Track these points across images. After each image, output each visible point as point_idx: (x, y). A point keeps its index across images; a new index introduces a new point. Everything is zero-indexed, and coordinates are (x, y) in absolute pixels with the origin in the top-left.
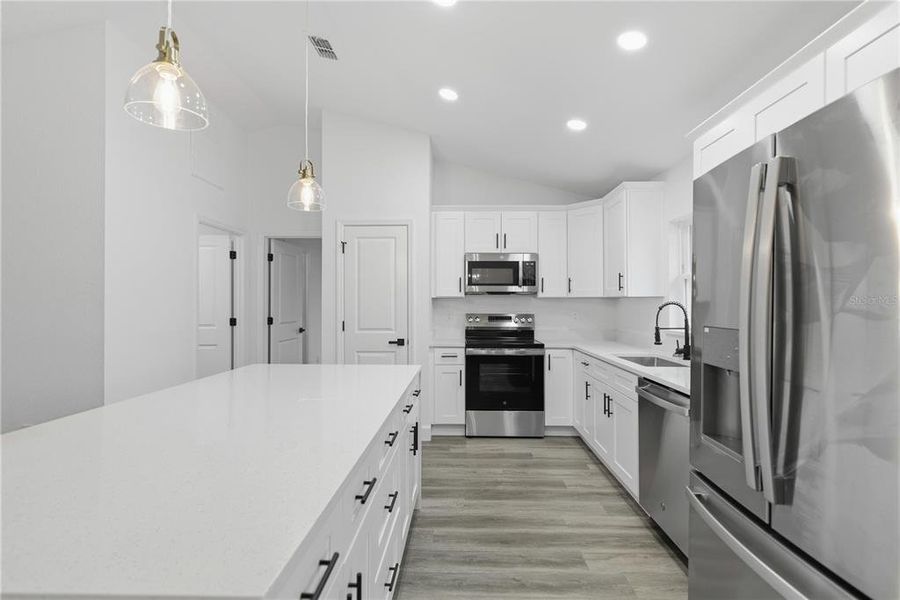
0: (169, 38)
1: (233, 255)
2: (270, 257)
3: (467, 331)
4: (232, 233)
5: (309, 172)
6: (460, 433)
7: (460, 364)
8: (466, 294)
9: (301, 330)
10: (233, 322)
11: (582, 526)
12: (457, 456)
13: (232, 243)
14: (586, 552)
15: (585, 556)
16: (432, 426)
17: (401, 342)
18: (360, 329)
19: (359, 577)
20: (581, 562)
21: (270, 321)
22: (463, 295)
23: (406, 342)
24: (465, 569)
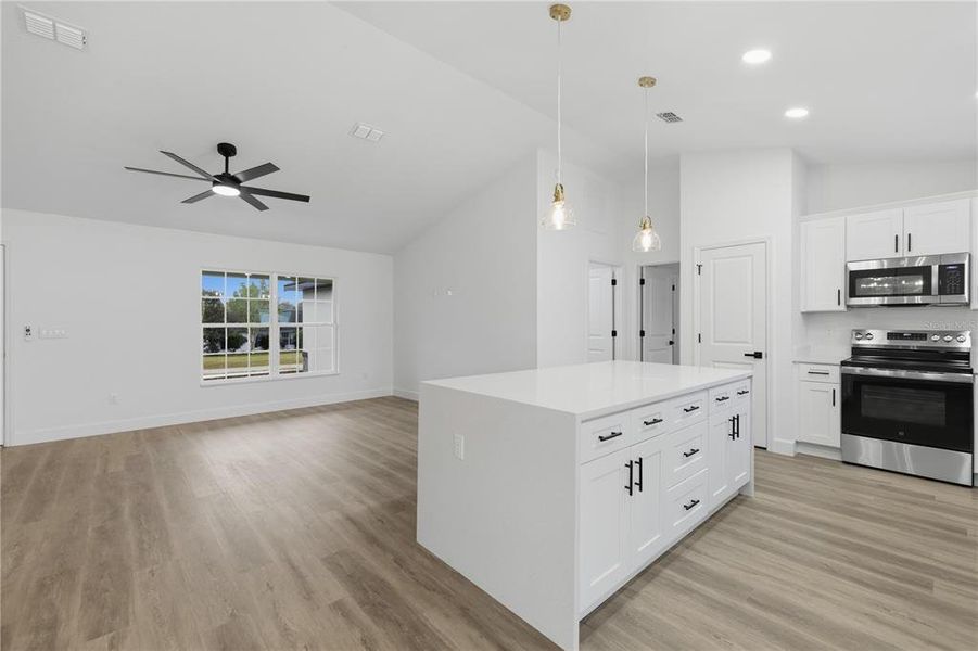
0: (559, 188)
1: (614, 282)
2: (642, 282)
3: (853, 349)
4: (612, 266)
5: (647, 225)
6: (837, 457)
7: (834, 382)
8: (848, 306)
9: (671, 343)
10: (614, 333)
11: (958, 567)
12: (818, 474)
13: (614, 274)
14: (937, 582)
15: (935, 584)
16: (797, 442)
17: (758, 355)
18: (716, 341)
19: (641, 459)
20: (929, 586)
21: (642, 333)
22: (842, 307)
23: (764, 356)
24: (777, 542)
